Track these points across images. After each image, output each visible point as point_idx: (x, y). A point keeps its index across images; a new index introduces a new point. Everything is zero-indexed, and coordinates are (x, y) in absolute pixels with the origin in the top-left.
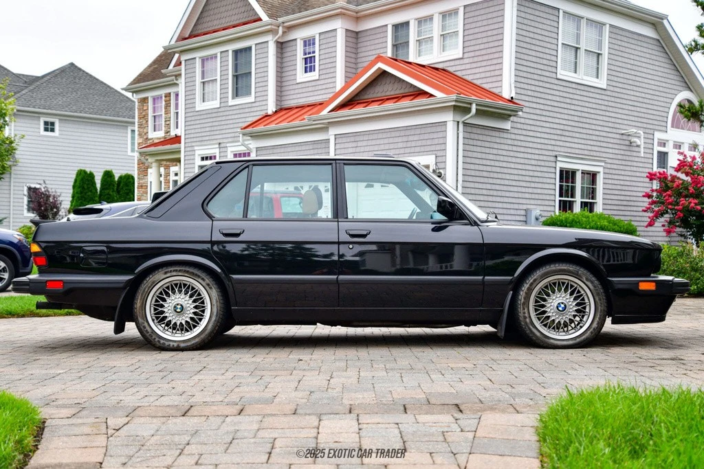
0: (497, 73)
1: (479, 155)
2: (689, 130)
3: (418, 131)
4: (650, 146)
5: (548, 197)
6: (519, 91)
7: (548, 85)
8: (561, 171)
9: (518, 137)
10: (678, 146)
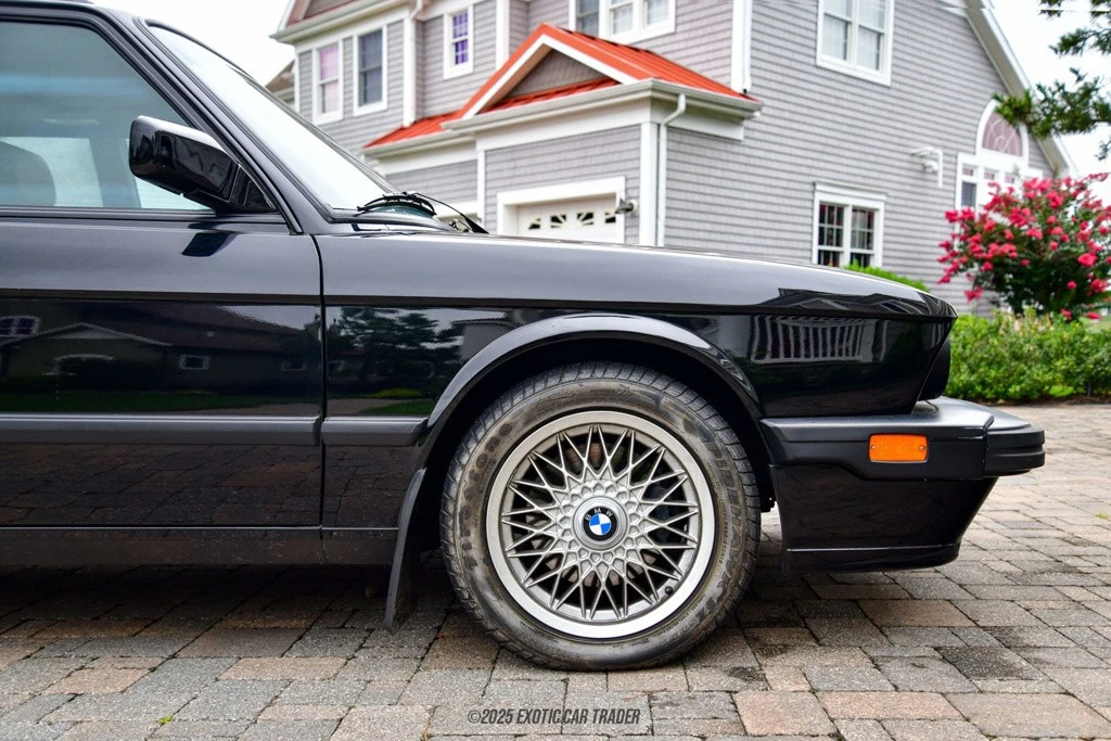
0: (724, 53)
1: (694, 178)
2: (1006, 152)
3: (600, 141)
4: (952, 174)
5: (801, 245)
6: (757, 81)
7: (802, 76)
8: (822, 208)
9: (756, 153)
10: (990, 175)
